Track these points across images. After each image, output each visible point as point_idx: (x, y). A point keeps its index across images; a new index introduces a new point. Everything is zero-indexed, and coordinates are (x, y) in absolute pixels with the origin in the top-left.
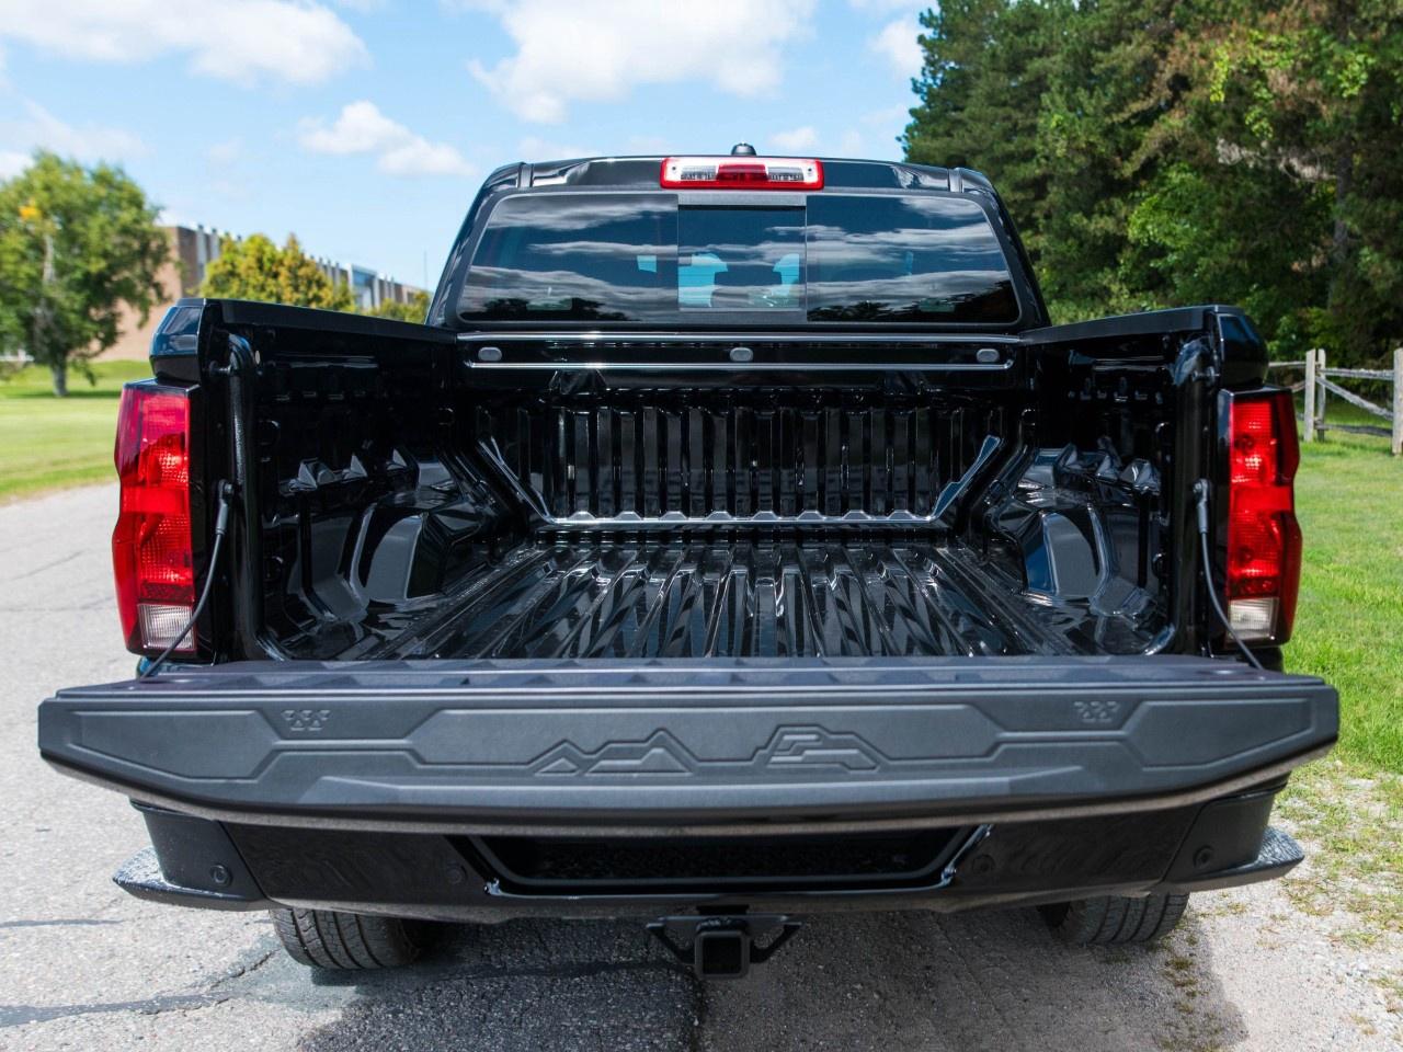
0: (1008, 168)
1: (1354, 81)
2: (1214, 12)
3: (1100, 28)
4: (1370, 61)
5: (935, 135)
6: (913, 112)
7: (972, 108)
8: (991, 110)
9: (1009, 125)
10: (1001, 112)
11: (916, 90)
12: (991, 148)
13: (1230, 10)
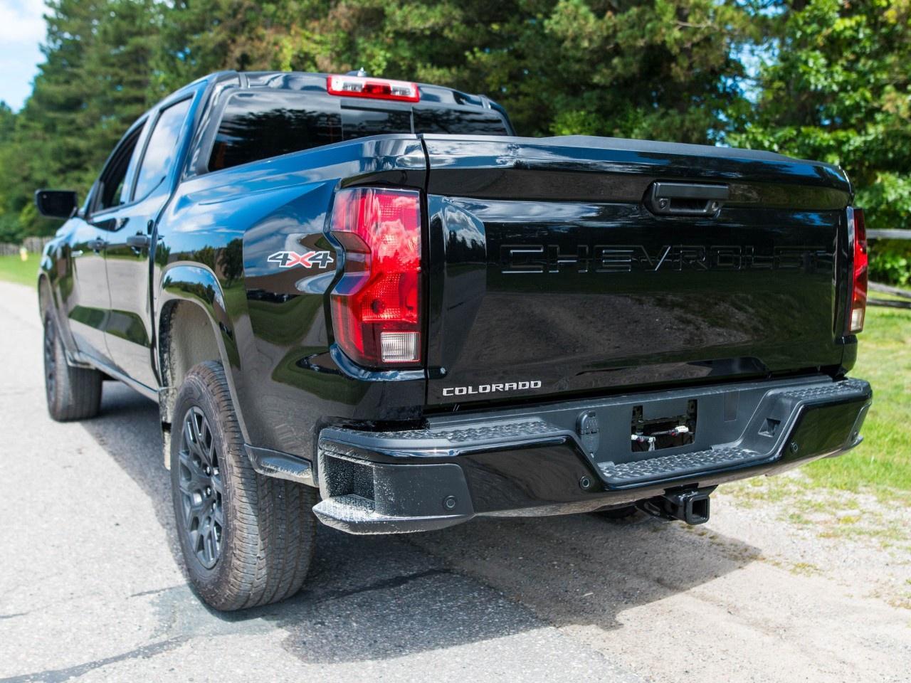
0: (118, 108)
1: (379, 66)
2: (279, 17)
3: (190, 20)
4: (388, 55)
5: (57, 83)
6: (40, 66)
7: (88, 66)
8: (103, 69)
9: (116, 79)
10: (111, 70)
11: (43, 50)
12: (104, 93)
13: (288, 17)
